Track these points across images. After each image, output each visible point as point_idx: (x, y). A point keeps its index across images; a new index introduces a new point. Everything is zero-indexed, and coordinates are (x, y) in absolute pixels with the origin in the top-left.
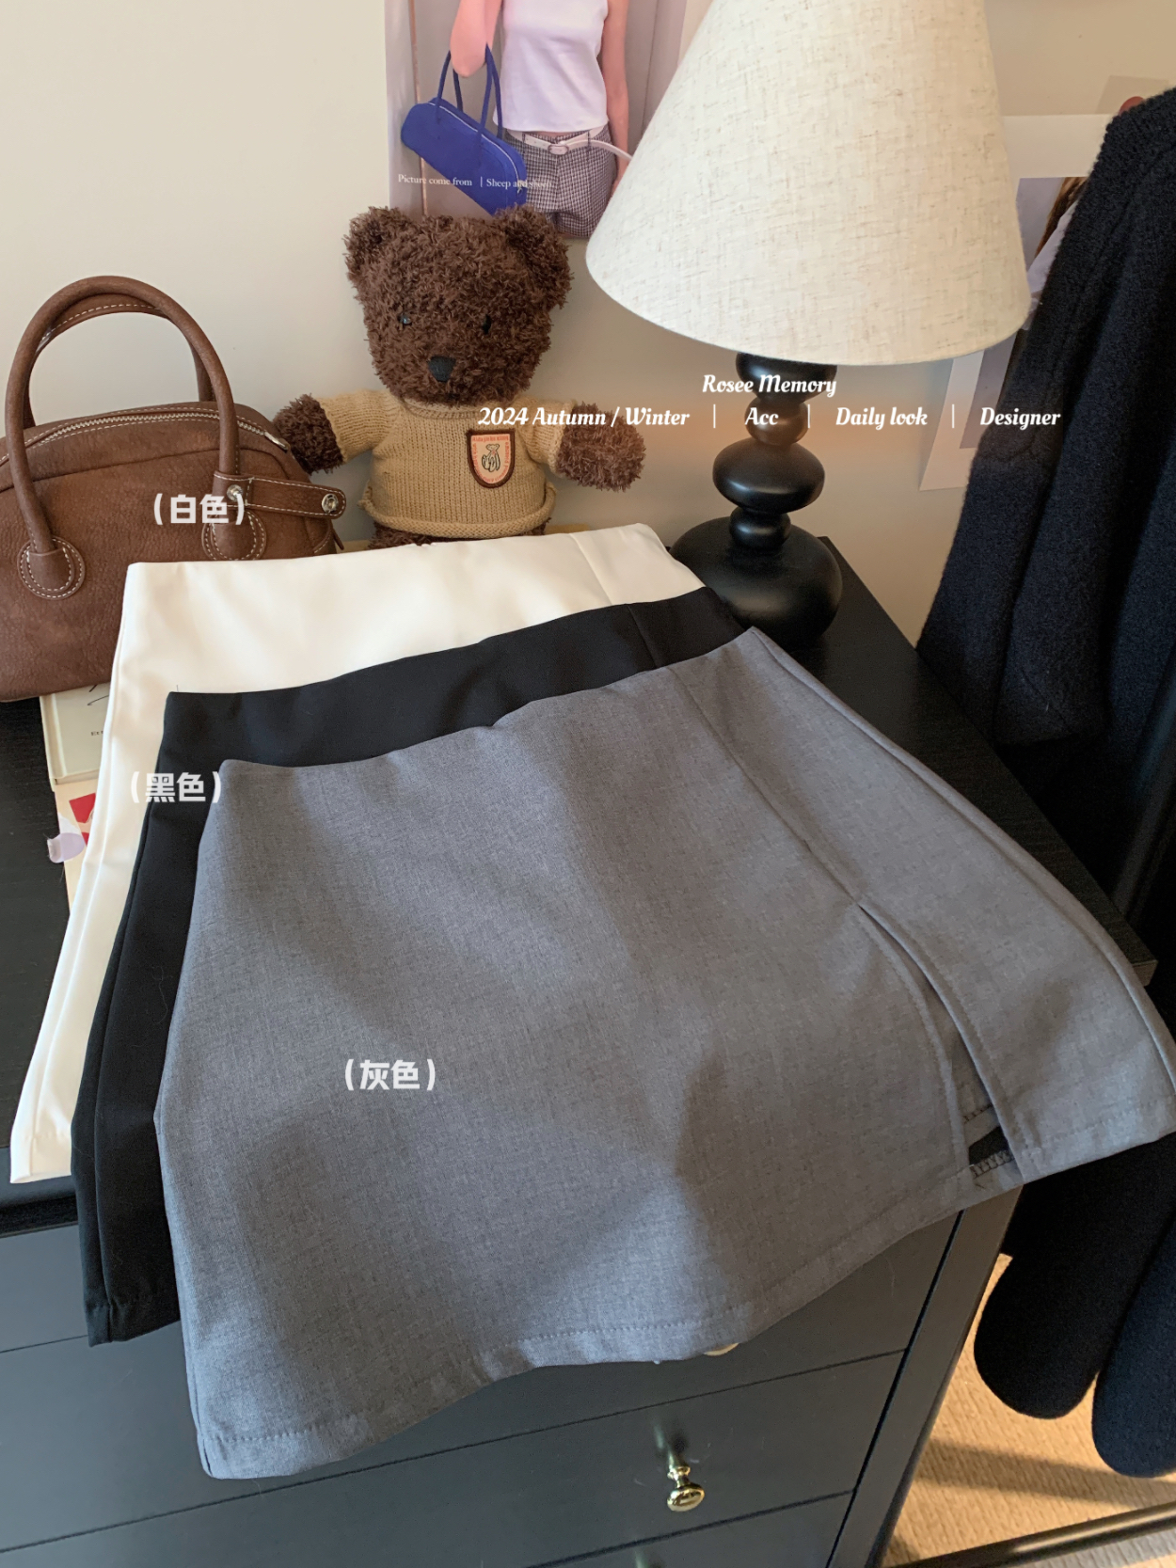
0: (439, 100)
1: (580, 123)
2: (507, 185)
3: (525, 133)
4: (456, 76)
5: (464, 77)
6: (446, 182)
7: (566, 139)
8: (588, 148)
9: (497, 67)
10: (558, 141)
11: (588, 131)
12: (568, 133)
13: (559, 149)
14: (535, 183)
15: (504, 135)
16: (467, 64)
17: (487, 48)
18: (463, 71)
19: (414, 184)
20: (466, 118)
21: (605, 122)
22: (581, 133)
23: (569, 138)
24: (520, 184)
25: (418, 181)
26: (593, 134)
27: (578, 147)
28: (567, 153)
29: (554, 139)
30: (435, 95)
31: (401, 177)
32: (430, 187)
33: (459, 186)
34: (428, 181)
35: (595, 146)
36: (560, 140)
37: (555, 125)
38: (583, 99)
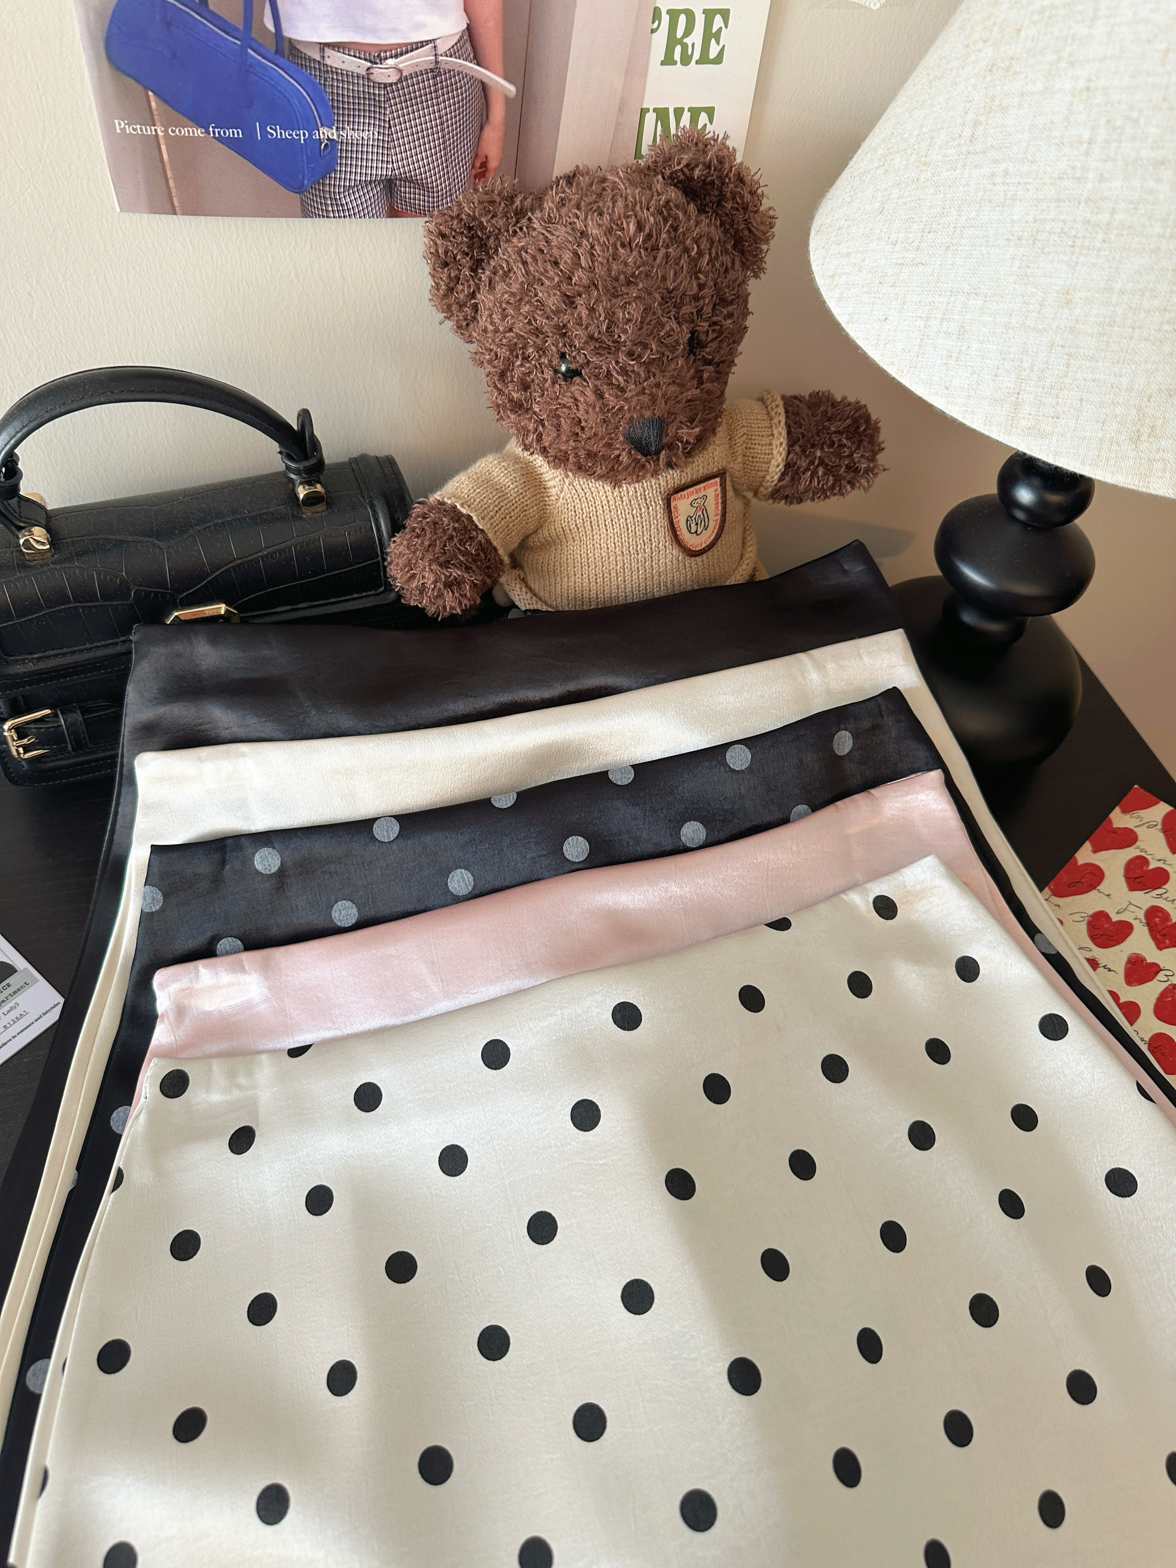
1: (420, 26)
2: (302, 136)
3: (323, 47)
6: (200, 133)
7: (396, 56)
8: (435, 71)
10: (382, 60)
11: (434, 40)
12: (400, 45)
13: (385, 73)
14: (350, 133)
15: (288, 50)
20: (216, 20)
21: (465, 26)
22: (422, 44)
23: (401, 54)
24: (326, 133)
26: (443, 47)
27: (418, 69)
28: (400, 80)
29: (374, 54)
31: (119, 124)
32: (172, 142)
33: (220, 139)
34: (166, 131)
35: (447, 67)
36: (386, 59)
37: (374, 31)
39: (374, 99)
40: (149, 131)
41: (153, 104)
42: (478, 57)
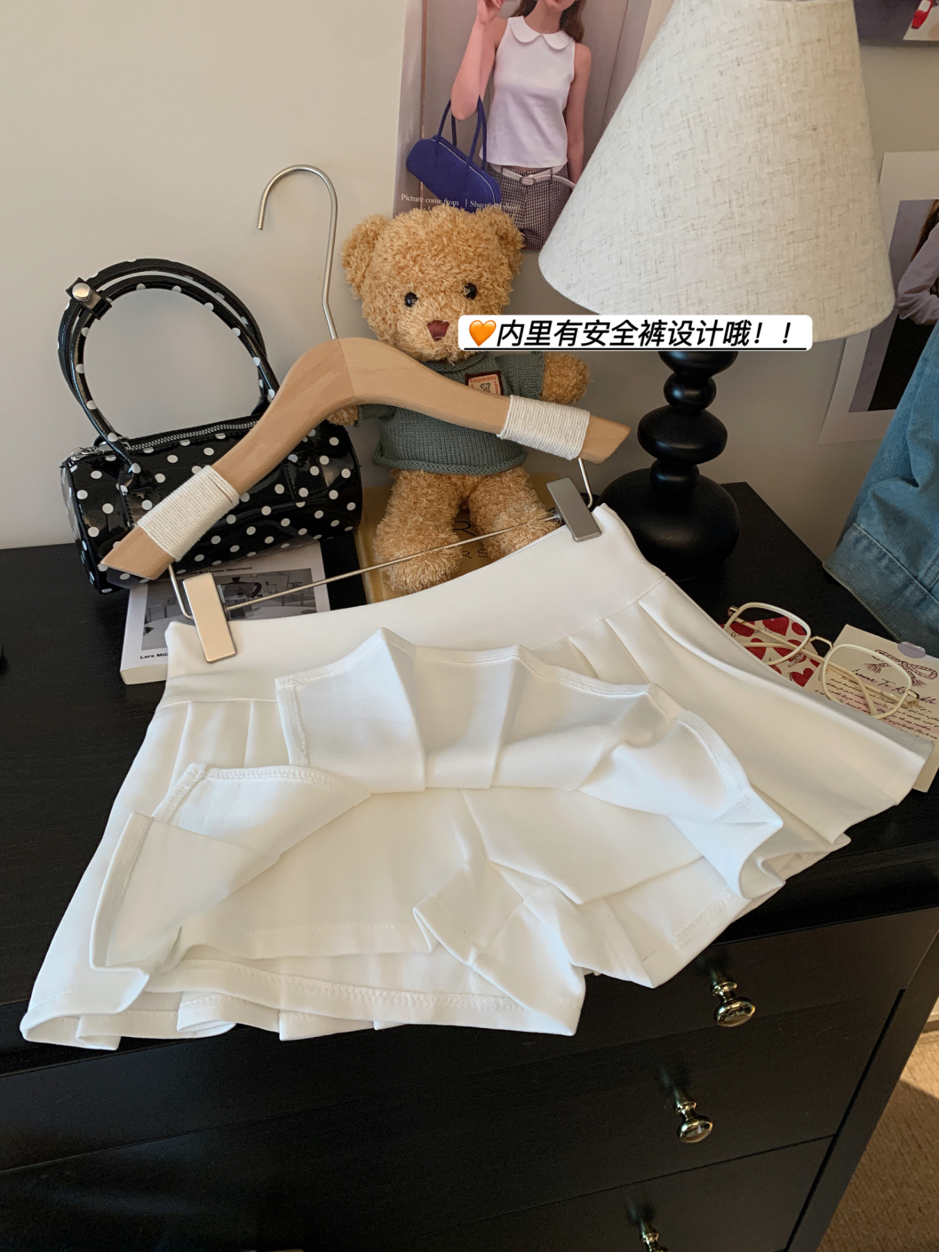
0: (439, 138)
1: (546, 161)
3: (502, 167)
4: (453, 118)
5: (459, 121)
7: (534, 174)
8: (550, 181)
9: (486, 113)
10: (528, 175)
11: (551, 168)
12: (536, 169)
13: (528, 181)
14: (508, 206)
15: (487, 167)
16: (463, 110)
17: (479, 98)
18: (460, 116)
19: (413, 202)
20: (458, 152)
21: (565, 162)
22: (546, 169)
23: (536, 173)
26: (555, 171)
27: (544, 180)
28: (534, 184)
29: (524, 172)
30: (436, 133)
31: (403, 196)
34: (424, 201)
35: (555, 180)
36: (529, 174)
37: (526, 162)
38: (548, 142)
39: (521, 192)
40: (416, 200)
41: (422, 188)
42: (570, 178)
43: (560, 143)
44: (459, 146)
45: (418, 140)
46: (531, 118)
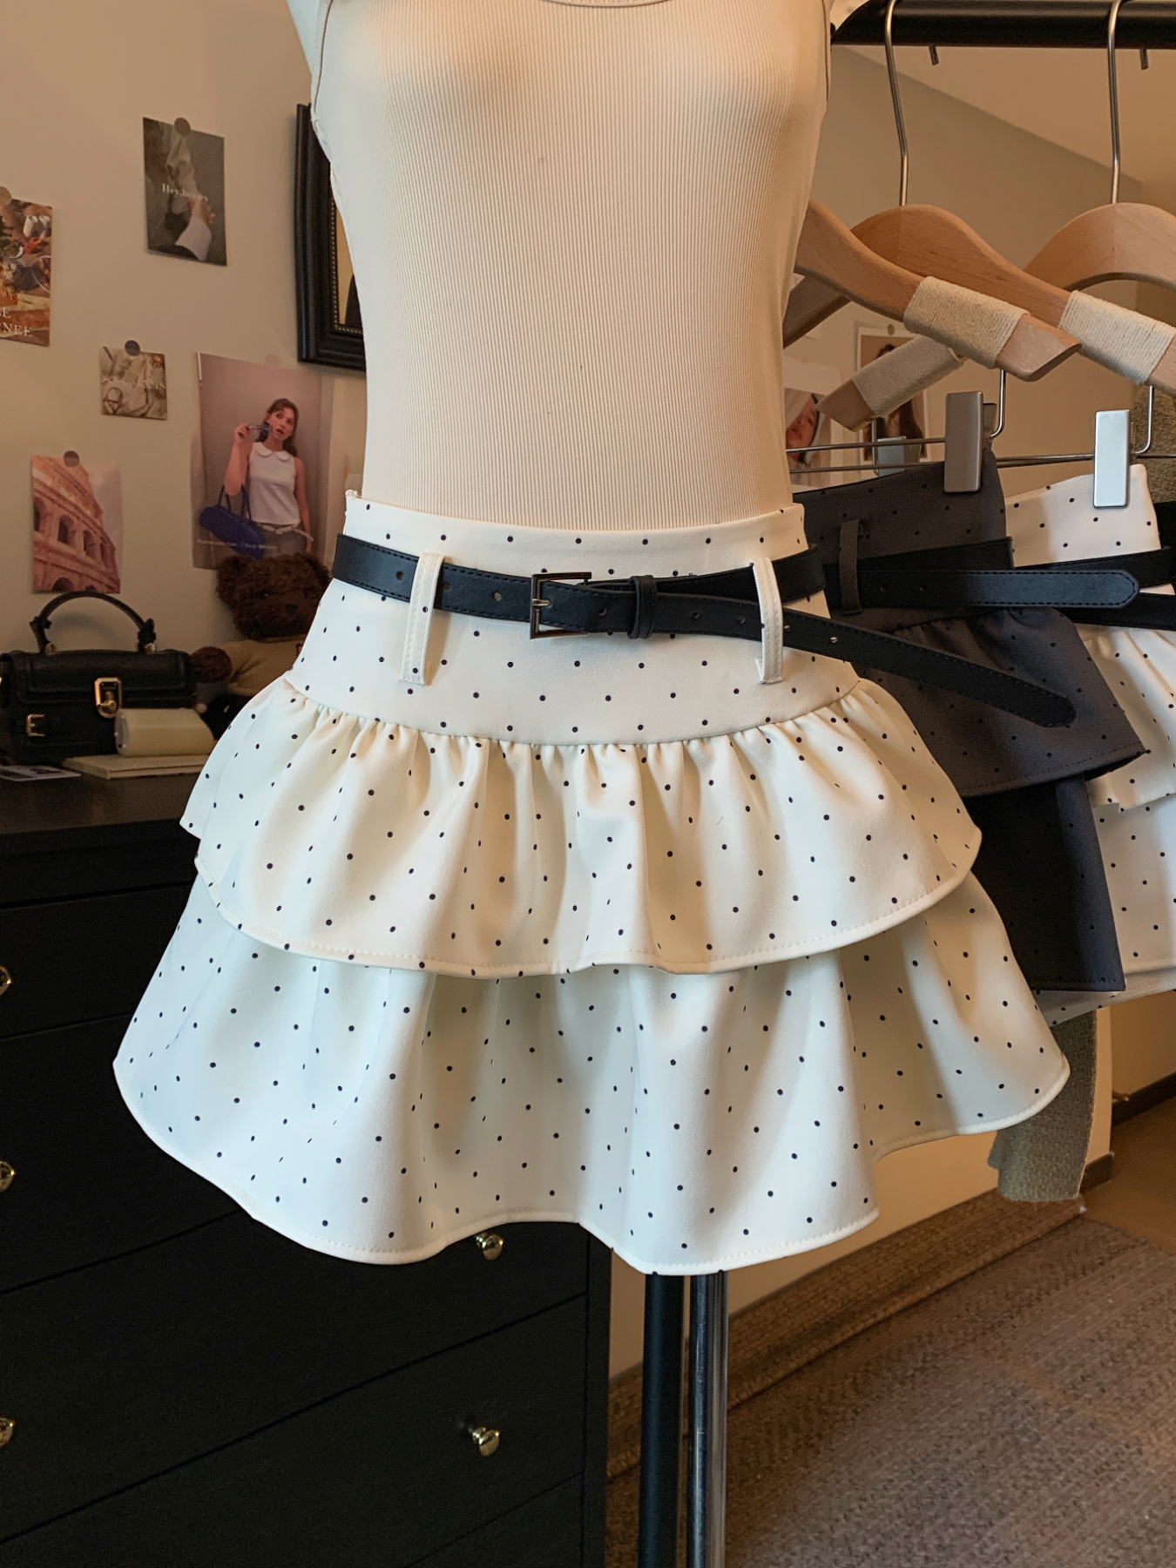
0: (219, 506)
1: (288, 521)
2: (254, 546)
3: (262, 524)
4: (227, 496)
5: (231, 496)
6: (222, 544)
8: (293, 532)
11: (291, 524)
12: (283, 525)
13: (279, 532)
14: (268, 547)
15: (253, 524)
16: (232, 490)
17: (242, 484)
18: (231, 494)
19: (205, 545)
20: (233, 514)
21: (300, 522)
22: (288, 525)
23: (283, 527)
24: (261, 547)
25: (208, 542)
26: (294, 527)
28: (283, 534)
29: (277, 527)
30: (217, 503)
31: (199, 541)
32: (215, 546)
33: (232, 547)
34: (213, 543)
35: (295, 532)
36: (279, 528)
38: (288, 510)
39: (276, 539)
42: (304, 530)
43: (295, 510)
44: (233, 511)
45: (205, 507)
46: (274, 495)
